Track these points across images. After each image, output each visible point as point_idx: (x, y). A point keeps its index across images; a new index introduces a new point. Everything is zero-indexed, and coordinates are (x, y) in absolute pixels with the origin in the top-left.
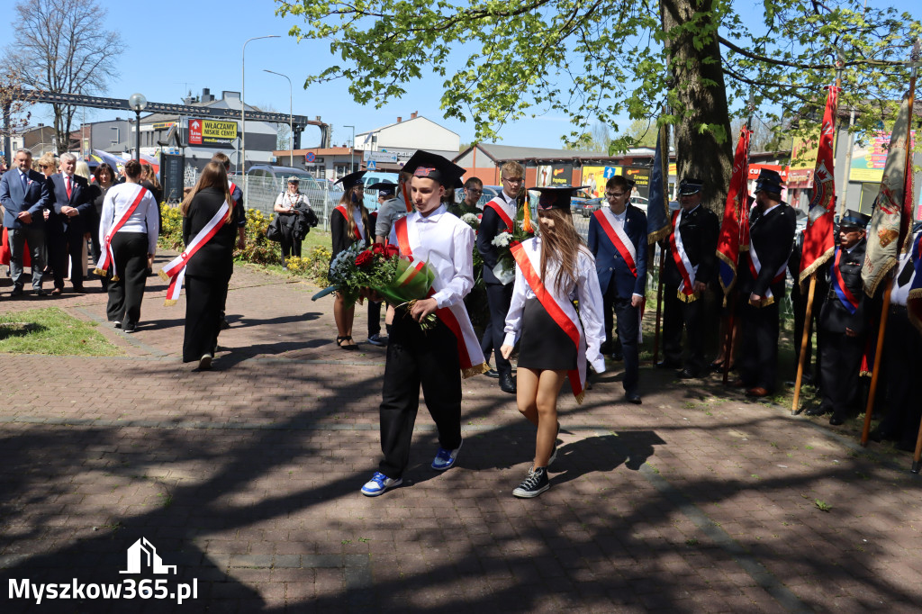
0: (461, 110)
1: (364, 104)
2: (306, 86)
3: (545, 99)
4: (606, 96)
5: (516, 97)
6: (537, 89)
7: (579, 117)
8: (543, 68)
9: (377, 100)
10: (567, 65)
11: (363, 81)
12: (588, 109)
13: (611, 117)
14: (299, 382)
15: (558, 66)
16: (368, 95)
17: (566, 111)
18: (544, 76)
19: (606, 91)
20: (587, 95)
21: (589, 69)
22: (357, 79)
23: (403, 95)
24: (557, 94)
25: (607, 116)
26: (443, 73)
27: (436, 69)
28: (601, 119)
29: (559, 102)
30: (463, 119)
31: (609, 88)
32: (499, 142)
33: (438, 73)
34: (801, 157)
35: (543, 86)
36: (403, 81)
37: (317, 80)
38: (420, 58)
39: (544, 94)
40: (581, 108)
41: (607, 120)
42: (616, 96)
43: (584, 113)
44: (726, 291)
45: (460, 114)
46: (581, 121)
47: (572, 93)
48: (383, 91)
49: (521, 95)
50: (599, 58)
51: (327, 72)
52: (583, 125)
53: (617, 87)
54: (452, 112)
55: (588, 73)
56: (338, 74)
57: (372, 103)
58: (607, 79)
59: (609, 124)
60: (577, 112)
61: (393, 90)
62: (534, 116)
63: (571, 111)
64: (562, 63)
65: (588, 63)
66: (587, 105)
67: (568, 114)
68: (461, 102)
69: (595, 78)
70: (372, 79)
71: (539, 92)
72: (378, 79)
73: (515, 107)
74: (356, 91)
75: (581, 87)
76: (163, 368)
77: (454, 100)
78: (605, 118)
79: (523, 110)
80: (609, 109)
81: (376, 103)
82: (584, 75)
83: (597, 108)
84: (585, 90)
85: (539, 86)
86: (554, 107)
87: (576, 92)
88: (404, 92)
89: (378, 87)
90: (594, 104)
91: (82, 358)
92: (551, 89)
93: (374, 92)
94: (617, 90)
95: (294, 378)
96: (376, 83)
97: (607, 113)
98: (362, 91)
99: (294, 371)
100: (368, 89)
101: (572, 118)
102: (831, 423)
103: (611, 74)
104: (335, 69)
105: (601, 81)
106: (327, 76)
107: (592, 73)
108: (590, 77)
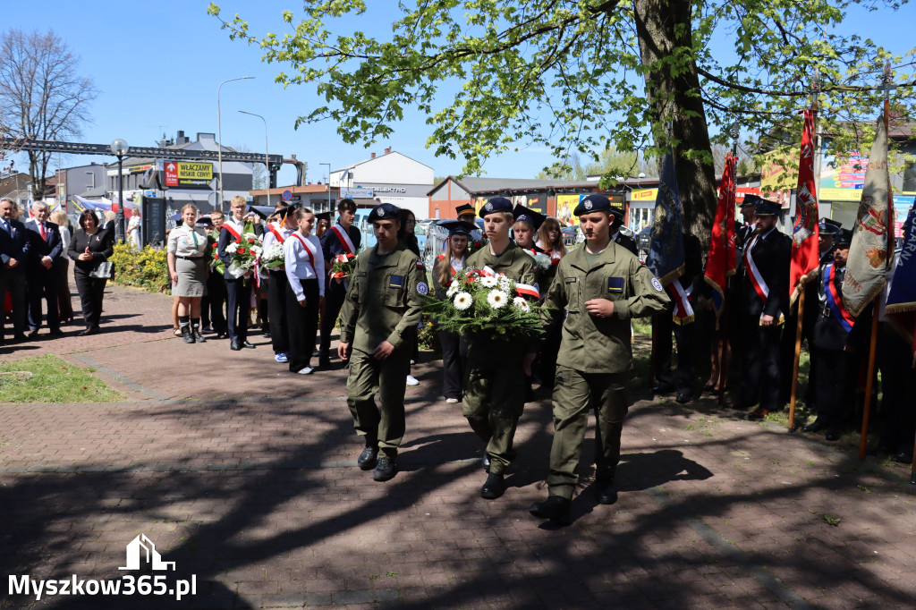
0: (451, 148)
1: (352, 143)
2: (296, 128)
3: (526, 133)
4: (586, 128)
5: (500, 132)
6: (518, 124)
7: (561, 149)
8: (525, 102)
9: (365, 139)
10: (548, 99)
11: (350, 121)
12: (568, 140)
13: (592, 147)
14: (296, 417)
15: (539, 100)
16: (357, 134)
17: (547, 144)
18: (525, 111)
19: (586, 122)
20: (568, 127)
21: (567, 102)
22: (344, 119)
23: (392, 134)
24: (538, 128)
25: (587, 147)
26: (428, 111)
27: (421, 107)
28: (581, 149)
29: (540, 136)
30: (453, 156)
31: (589, 119)
32: (482, 175)
33: (424, 111)
34: (782, 183)
35: (524, 120)
36: (389, 120)
37: (307, 120)
38: (407, 98)
39: (525, 128)
40: (562, 140)
41: (587, 150)
42: (596, 128)
43: (565, 144)
44: (718, 313)
45: (450, 152)
46: (562, 153)
47: (553, 126)
48: (370, 130)
49: (504, 130)
50: (576, 92)
51: (317, 112)
52: (563, 157)
53: (596, 118)
54: (443, 150)
55: (567, 107)
56: (327, 114)
57: (360, 142)
58: (586, 111)
59: (590, 154)
60: (558, 144)
61: (382, 129)
62: (517, 150)
63: (552, 144)
64: (543, 98)
65: (566, 97)
66: (567, 137)
67: (549, 147)
68: (451, 140)
69: (573, 112)
70: (359, 120)
71: (520, 126)
72: (366, 119)
73: (498, 143)
74: (344, 131)
75: (562, 120)
76: (166, 409)
77: (444, 138)
78: (585, 149)
79: (506, 144)
80: (589, 140)
81: (365, 143)
82: (562, 108)
83: (577, 139)
84: (566, 122)
85: (519, 120)
86: (535, 140)
87: (557, 125)
88: (391, 130)
89: (365, 127)
90: (574, 135)
91: (85, 405)
92: (533, 123)
93: (362, 132)
94: (597, 121)
95: (292, 414)
96: (363, 122)
97: (587, 144)
98: (350, 131)
99: (292, 406)
100: (356, 129)
101: (554, 150)
102: (827, 439)
103: (589, 107)
104: (326, 109)
105: (580, 113)
106: (315, 117)
107: (570, 107)
108: (568, 110)
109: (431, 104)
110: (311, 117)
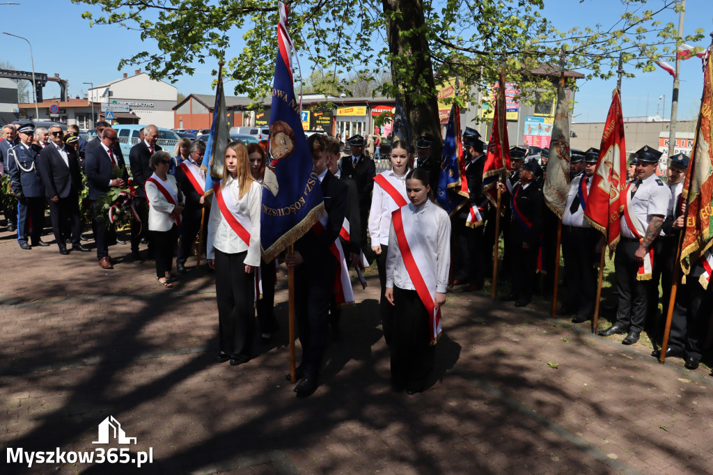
2: (119, 69)
10: (308, 48)
15: (304, 48)
16: (164, 73)
21: (318, 50)
37: (129, 63)
51: (136, 57)
56: (146, 58)
64: (306, 47)
65: (317, 46)
81: (169, 81)
82: (315, 55)
104: (145, 54)
105: (333, 60)
106: (137, 60)
107: (321, 55)
108: (319, 57)
109: (226, 50)
110: (133, 60)
